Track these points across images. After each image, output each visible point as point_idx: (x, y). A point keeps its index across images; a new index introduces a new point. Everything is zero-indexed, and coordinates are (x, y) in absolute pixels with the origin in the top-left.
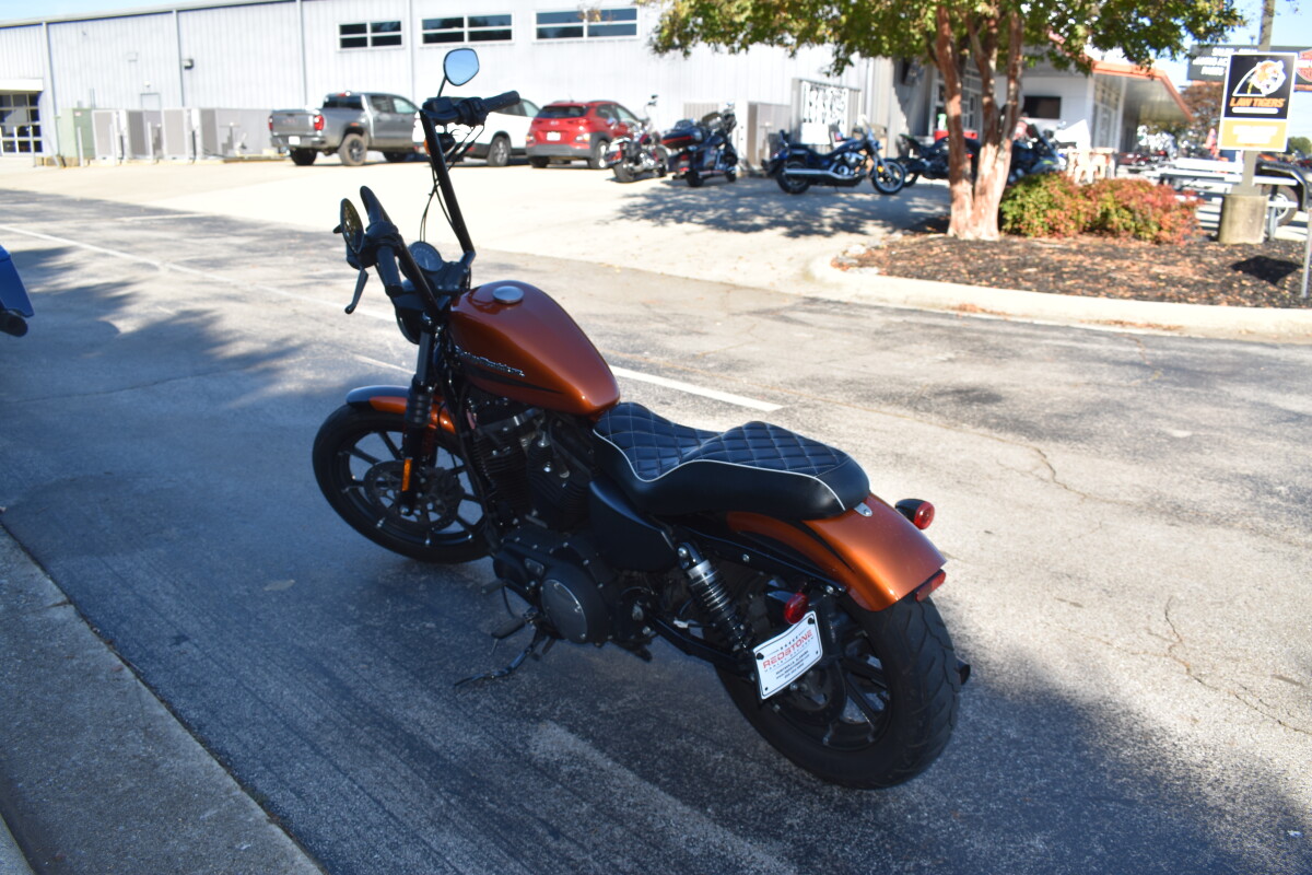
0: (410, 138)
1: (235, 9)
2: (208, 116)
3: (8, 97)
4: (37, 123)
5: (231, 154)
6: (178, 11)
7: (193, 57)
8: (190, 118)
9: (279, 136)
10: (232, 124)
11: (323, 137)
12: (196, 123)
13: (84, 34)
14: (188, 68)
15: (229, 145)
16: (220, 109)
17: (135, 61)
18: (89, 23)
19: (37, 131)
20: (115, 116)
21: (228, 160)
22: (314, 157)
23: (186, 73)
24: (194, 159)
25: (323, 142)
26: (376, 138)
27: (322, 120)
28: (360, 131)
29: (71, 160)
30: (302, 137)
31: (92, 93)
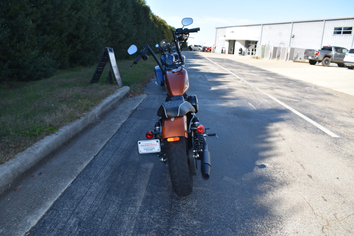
0: (343, 60)
1: (307, 23)
2: (292, 50)
3: (251, 42)
4: (256, 48)
5: (296, 60)
6: (293, 23)
7: (294, 35)
8: (288, 50)
9: (306, 56)
10: (298, 52)
11: (318, 57)
12: (289, 51)
13: (270, 27)
14: (293, 37)
15: (297, 58)
16: (296, 48)
17: (281, 35)
18: (272, 25)
19: (255, 50)
20: (270, 48)
21: (295, 61)
22: (316, 63)
23: (292, 38)
24: (286, 60)
25: (317, 59)
26: (334, 59)
27: (318, 53)
28: (329, 57)
29: (259, 57)
30: (312, 57)
31: (269, 42)
